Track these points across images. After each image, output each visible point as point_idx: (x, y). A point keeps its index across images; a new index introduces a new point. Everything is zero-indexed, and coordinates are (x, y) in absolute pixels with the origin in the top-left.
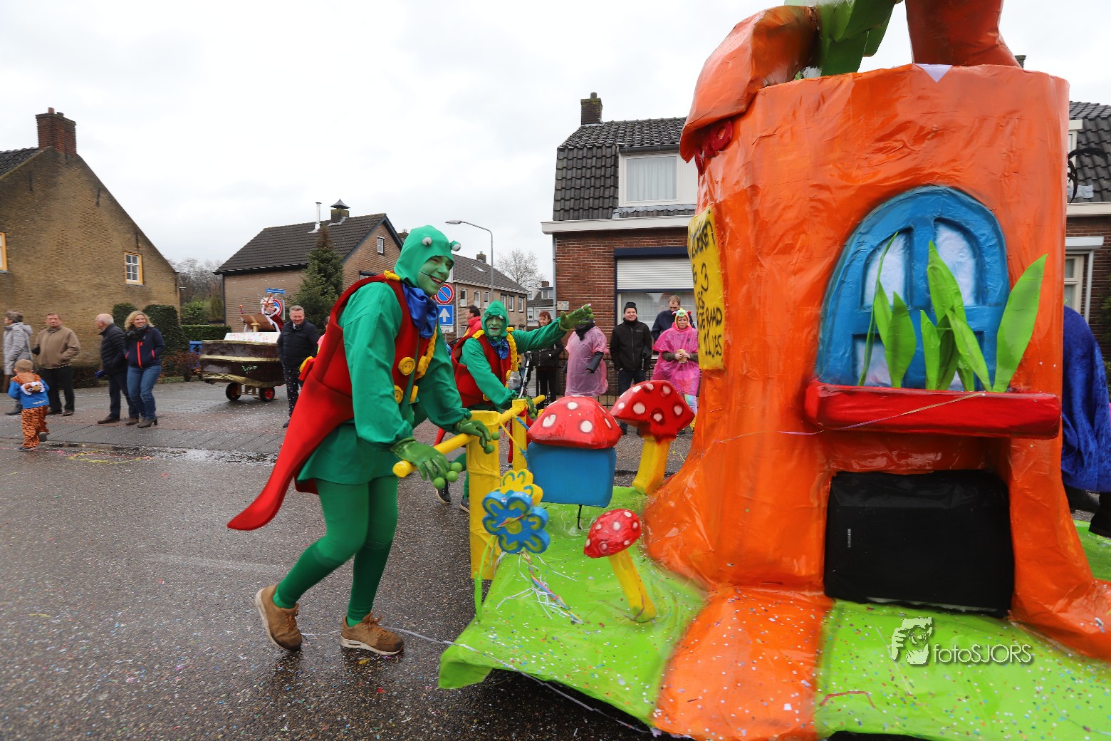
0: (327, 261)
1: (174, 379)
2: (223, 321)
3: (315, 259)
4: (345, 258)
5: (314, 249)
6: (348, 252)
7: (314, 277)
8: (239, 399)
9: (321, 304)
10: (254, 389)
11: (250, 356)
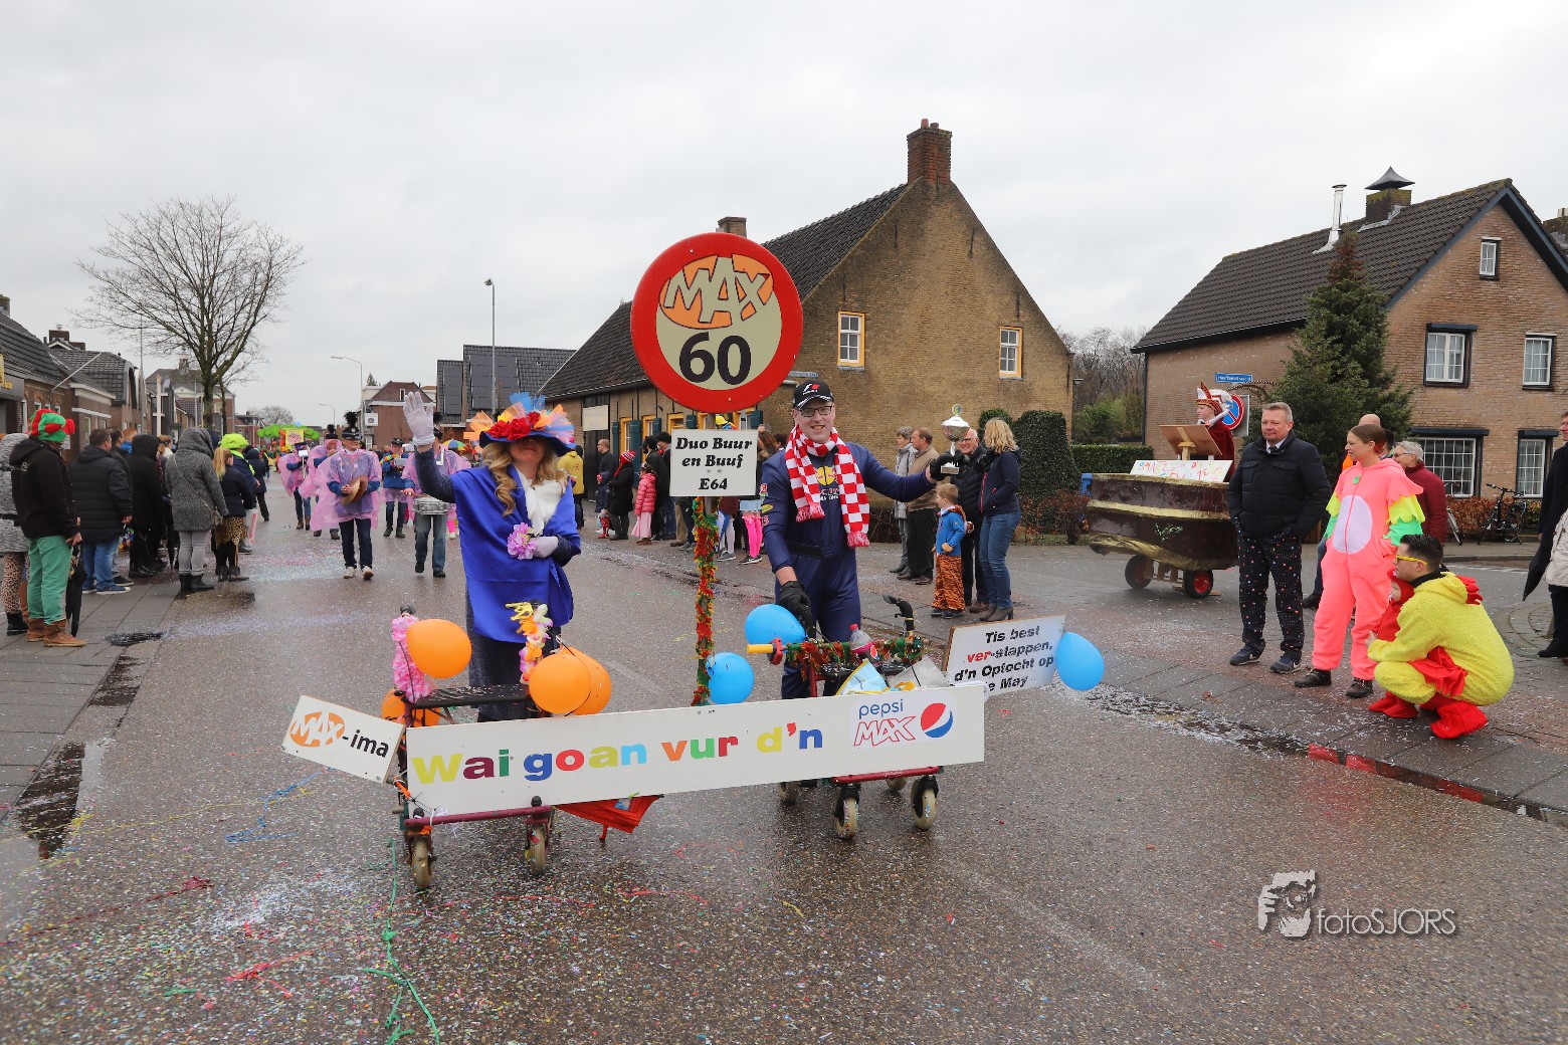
0: (1347, 308)
1: (1051, 537)
2: (1141, 438)
3: (1324, 305)
4: (1391, 296)
5: (1321, 286)
6: (1401, 282)
7: (1319, 344)
8: (1149, 586)
9: (1330, 400)
10: (1175, 570)
11: (1171, 505)
